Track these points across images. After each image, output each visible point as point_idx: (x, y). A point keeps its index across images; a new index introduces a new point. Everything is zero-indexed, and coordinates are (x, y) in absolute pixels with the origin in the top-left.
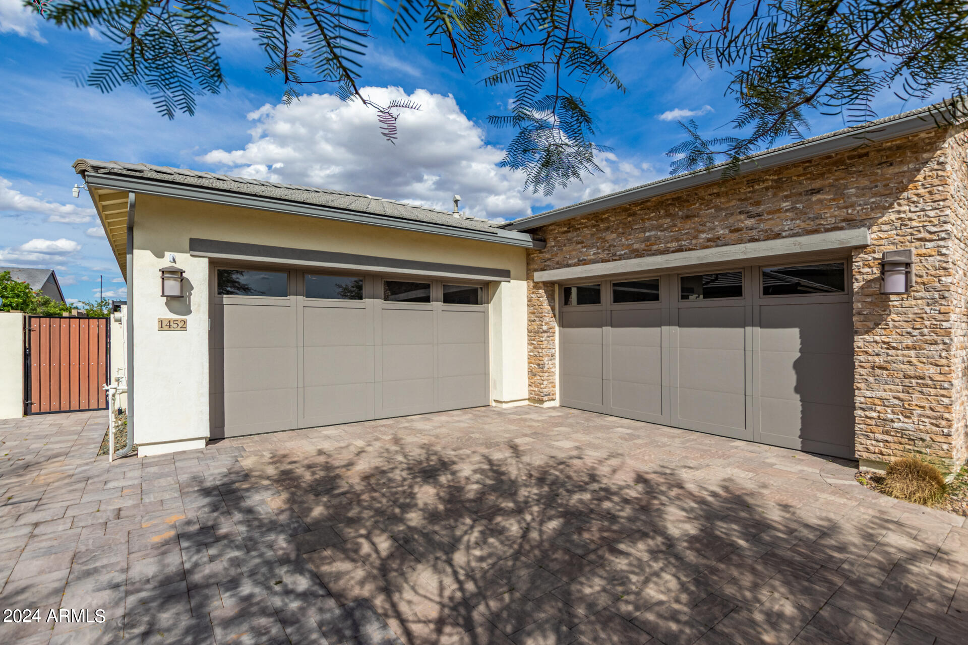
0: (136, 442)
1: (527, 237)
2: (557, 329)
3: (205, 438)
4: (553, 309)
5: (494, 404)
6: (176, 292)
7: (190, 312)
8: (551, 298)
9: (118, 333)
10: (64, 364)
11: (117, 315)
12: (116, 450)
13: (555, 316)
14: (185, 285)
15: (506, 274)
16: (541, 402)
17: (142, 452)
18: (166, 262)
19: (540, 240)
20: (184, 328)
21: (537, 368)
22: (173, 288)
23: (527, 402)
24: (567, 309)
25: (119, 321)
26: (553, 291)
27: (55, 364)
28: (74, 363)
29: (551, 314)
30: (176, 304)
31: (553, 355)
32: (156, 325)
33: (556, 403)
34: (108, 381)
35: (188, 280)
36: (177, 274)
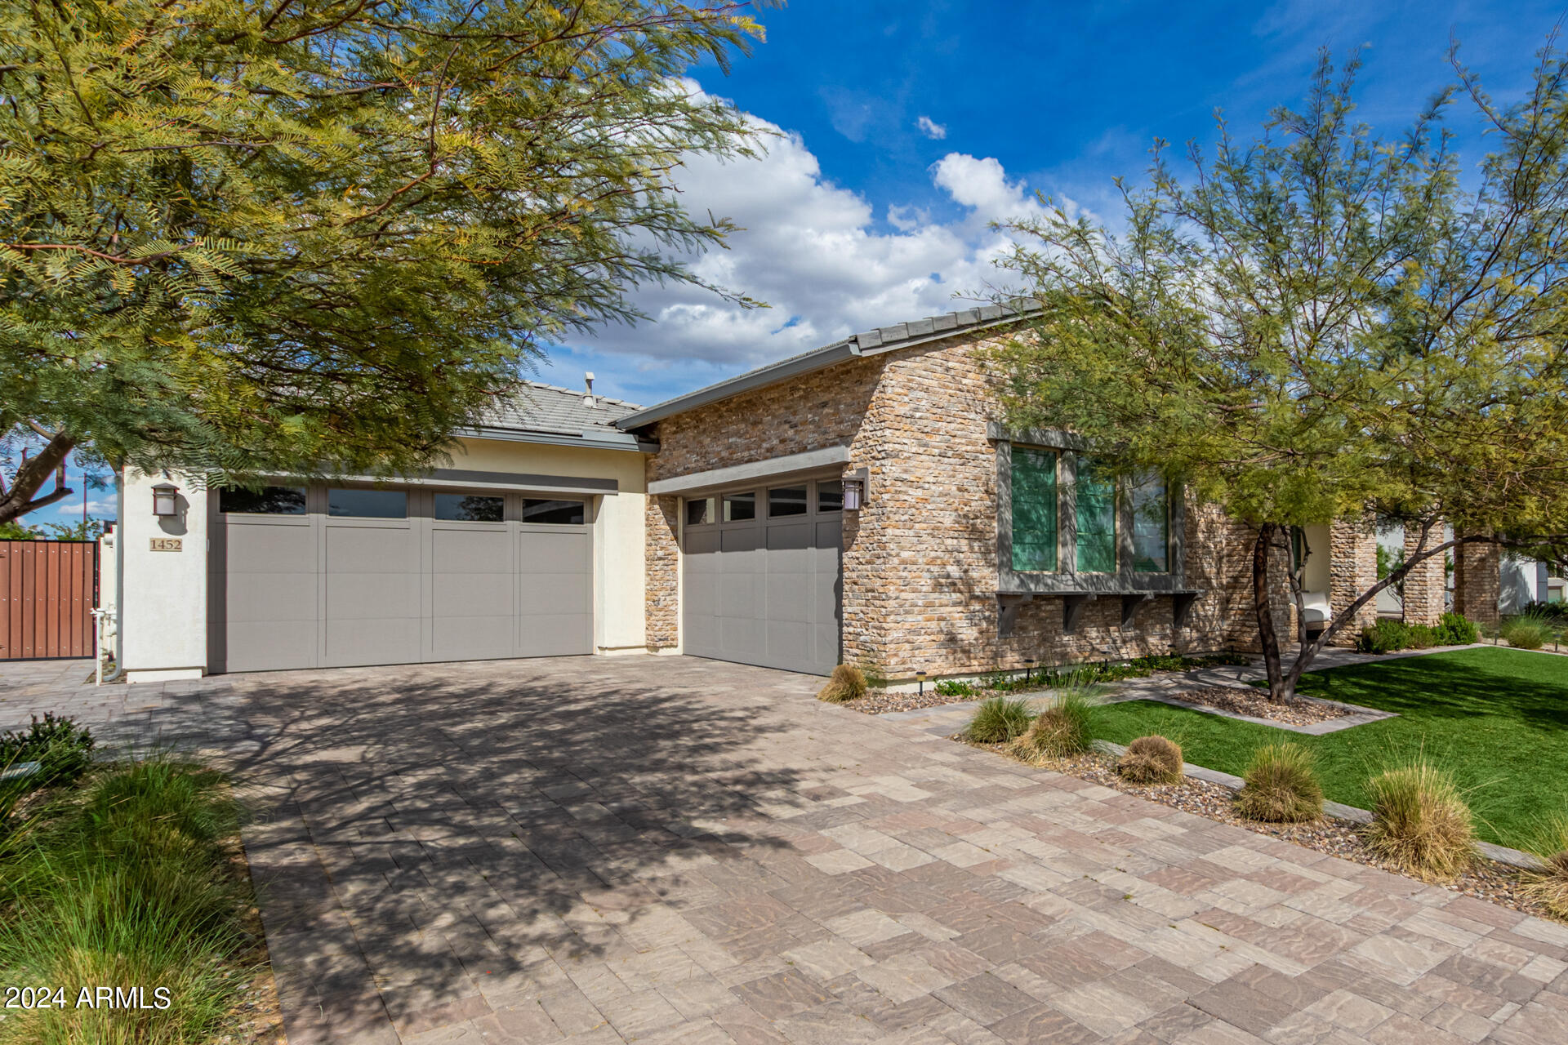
0: (125, 666)
1: (630, 439)
2: (680, 555)
3: (202, 668)
4: (674, 530)
5: (598, 652)
6: (170, 511)
7: (184, 531)
8: (670, 515)
9: (108, 556)
10: (40, 599)
11: (108, 536)
12: (104, 674)
13: (676, 538)
14: (180, 503)
15: (612, 485)
16: (656, 648)
17: (131, 678)
18: (159, 479)
19: (652, 442)
20: (179, 549)
21: (654, 606)
22: (166, 506)
23: (645, 651)
24: (694, 528)
25: (110, 543)
26: (675, 507)
27: (28, 599)
28: (53, 598)
29: (671, 536)
30: (169, 522)
31: (673, 589)
32: (148, 545)
33: (678, 651)
34: (96, 604)
35: (183, 498)
36: (171, 492)
